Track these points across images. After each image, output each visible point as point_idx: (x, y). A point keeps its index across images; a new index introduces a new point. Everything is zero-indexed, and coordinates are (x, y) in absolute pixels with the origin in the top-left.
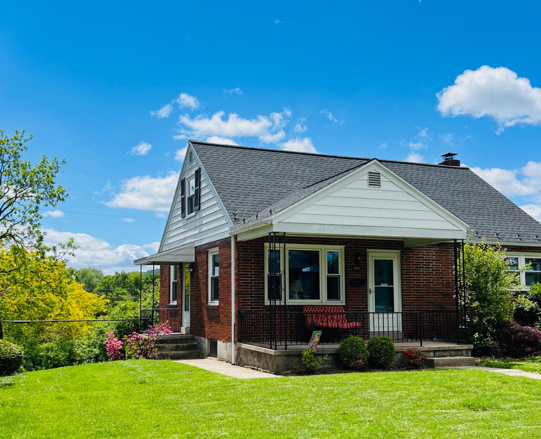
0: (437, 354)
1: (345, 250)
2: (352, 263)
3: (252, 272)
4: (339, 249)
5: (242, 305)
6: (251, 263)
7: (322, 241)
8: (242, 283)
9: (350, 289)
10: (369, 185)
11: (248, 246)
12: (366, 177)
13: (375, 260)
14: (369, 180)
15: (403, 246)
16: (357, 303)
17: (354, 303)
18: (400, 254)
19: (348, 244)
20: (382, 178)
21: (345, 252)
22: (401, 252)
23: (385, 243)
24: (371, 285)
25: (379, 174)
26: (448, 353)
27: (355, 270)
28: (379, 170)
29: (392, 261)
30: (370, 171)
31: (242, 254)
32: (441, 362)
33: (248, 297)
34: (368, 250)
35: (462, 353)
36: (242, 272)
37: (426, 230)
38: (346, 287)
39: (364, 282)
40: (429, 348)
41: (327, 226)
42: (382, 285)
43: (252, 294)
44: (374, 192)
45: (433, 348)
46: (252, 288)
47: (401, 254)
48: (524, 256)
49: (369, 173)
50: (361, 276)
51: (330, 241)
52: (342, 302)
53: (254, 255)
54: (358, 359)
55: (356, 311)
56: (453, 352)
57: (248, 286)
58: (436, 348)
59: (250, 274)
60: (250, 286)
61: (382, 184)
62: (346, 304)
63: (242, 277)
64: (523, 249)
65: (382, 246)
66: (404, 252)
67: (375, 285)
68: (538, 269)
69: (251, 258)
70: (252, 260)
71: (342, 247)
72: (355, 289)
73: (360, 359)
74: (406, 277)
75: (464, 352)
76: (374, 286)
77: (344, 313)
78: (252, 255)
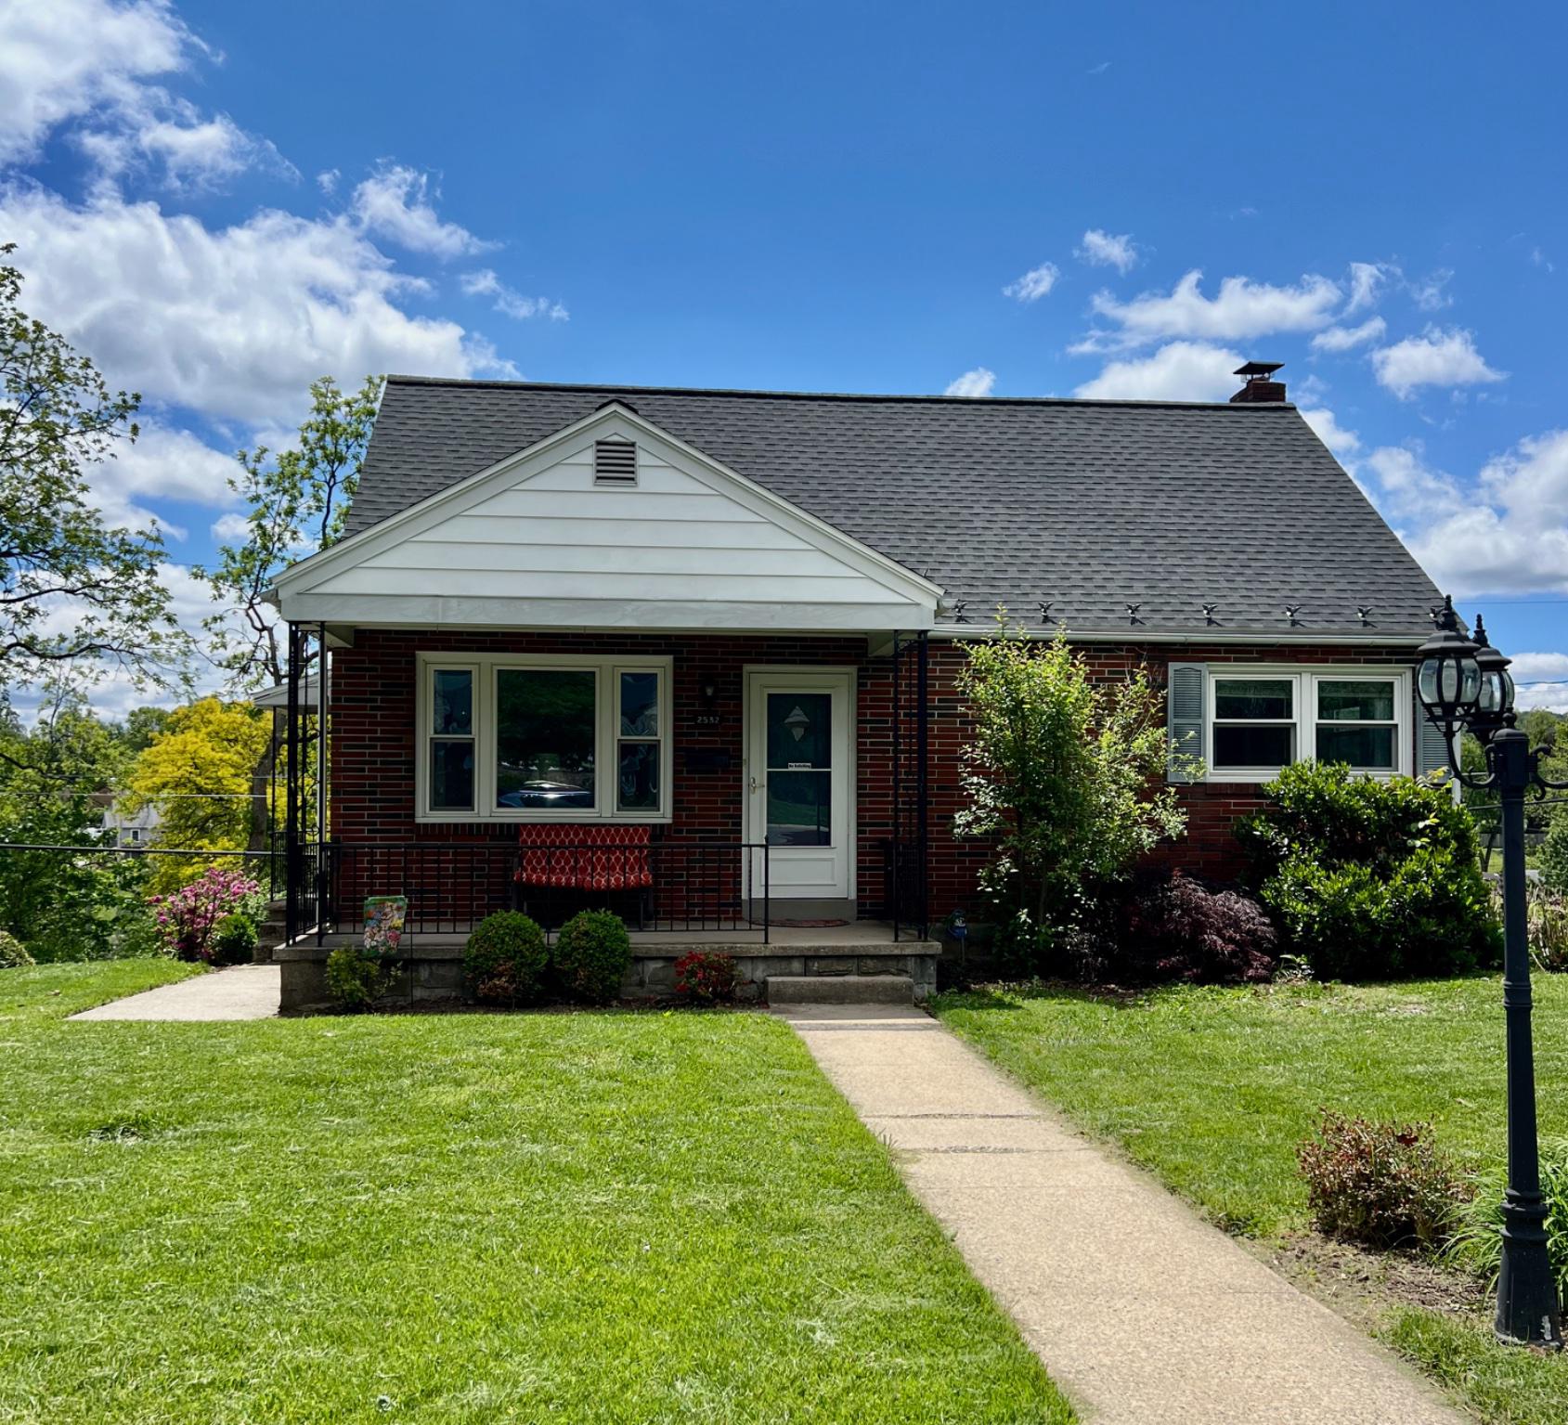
0: (816, 966)
1: (675, 667)
2: (693, 705)
3: (376, 732)
4: (660, 666)
5: (345, 824)
6: (372, 708)
7: (598, 644)
8: (346, 762)
9: (687, 779)
10: (598, 478)
11: (363, 662)
12: (589, 457)
13: (770, 696)
14: (599, 464)
15: (865, 654)
16: (704, 817)
17: (696, 817)
18: (855, 675)
19: (682, 652)
20: (642, 458)
21: (676, 674)
22: (859, 670)
23: (802, 647)
24: (756, 768)
25: (633, 445)
26: (852, 965)
27: (703, 726)
28: (629, 435)
29: (827, 698)
30: (600, 439)
31: (346, 684)
32: (791, 991)
33: (364, 801)
34: (747, 668)
35: (900, 966)
36: (345, 731)
37: (790, 607)
38: (676, 772)
39: (731, 761)
40: (783, 948)
41: (454, 602)
42: (794, 768)
43: (375, 793)
44: (615, 501)
45: (797, 948)
46: (375, 778)
47: (859, 677)
48: (1313, 674)
49: (599, 443)
50: (723, 742)
51: (625, 644)
52: (664, 813)
53: (383, 685)
54: (496, 976)
55: (701, 839)
56: (870, 963)
57: (363, 770)
58: (809, 949)
59: (371, 739)
60: (370, 770)
61: (642, 475)
62: (674, 823)
63: (346, 747)
64: (1302, 652)
65: (791, 654)
66: (867, 670)
67: (769, 766)
68: (1378, 714)
69: (372, 693)
70: (375, 701)
71: (667, 660)
72: (700, 779)
73: (500, 975)
74: (872, 743)
75: (911, 965)
76: (766, 770)
77: (646, 847)
78: (376, 685)
